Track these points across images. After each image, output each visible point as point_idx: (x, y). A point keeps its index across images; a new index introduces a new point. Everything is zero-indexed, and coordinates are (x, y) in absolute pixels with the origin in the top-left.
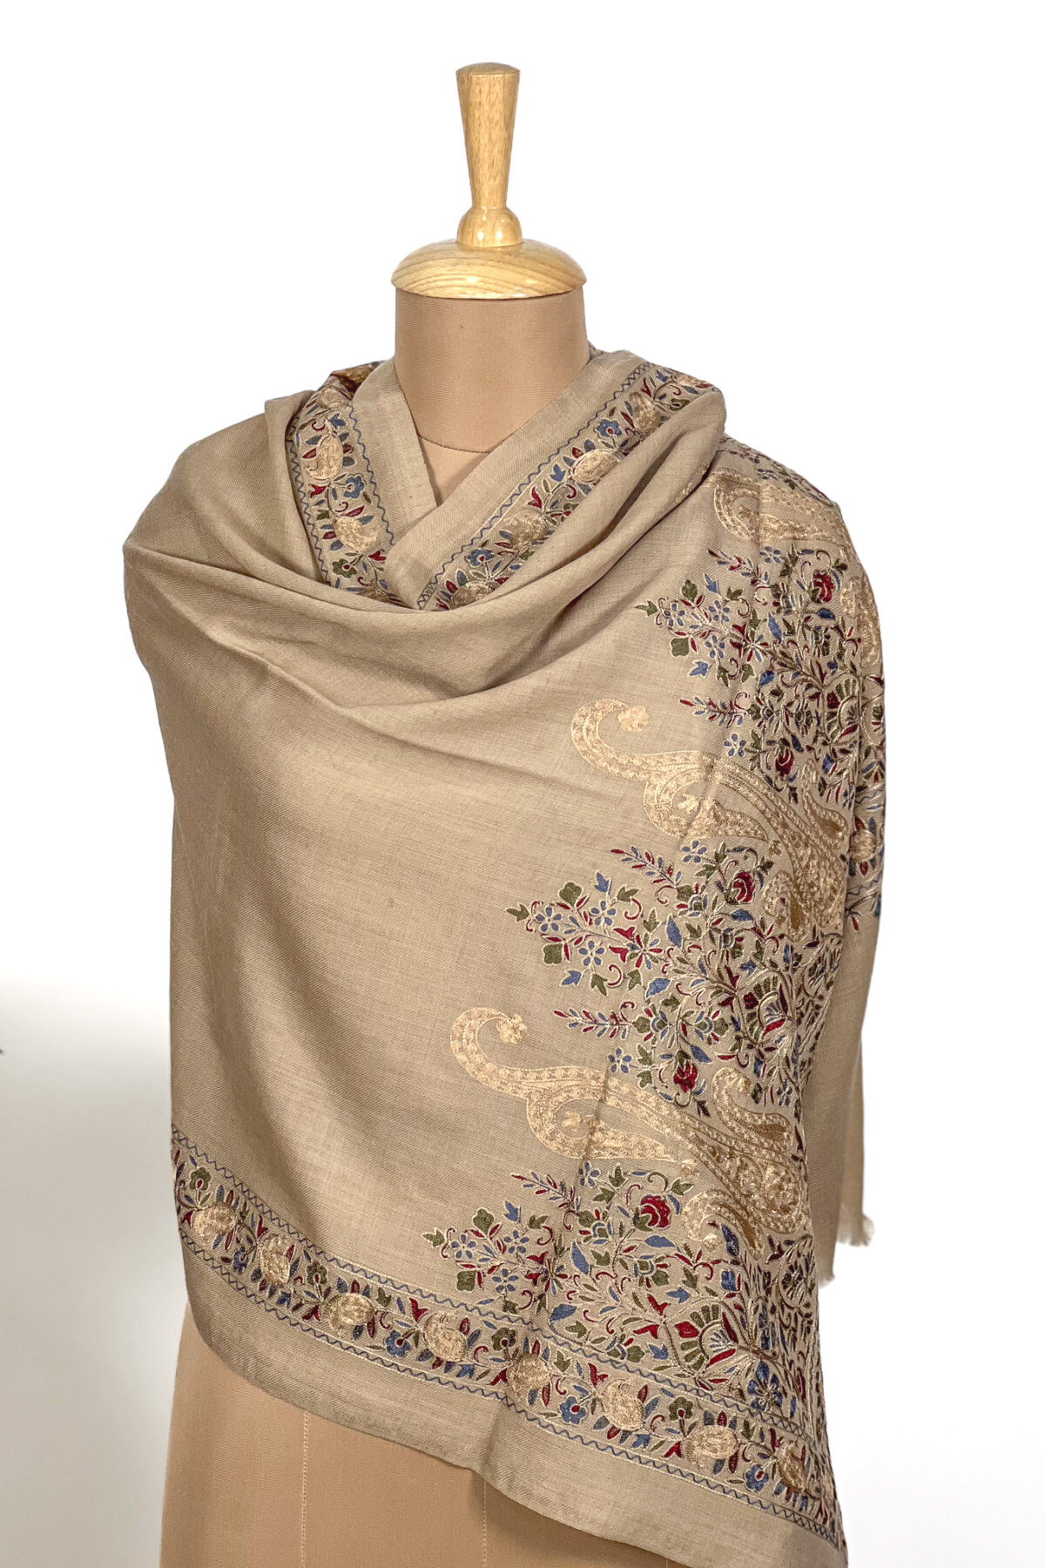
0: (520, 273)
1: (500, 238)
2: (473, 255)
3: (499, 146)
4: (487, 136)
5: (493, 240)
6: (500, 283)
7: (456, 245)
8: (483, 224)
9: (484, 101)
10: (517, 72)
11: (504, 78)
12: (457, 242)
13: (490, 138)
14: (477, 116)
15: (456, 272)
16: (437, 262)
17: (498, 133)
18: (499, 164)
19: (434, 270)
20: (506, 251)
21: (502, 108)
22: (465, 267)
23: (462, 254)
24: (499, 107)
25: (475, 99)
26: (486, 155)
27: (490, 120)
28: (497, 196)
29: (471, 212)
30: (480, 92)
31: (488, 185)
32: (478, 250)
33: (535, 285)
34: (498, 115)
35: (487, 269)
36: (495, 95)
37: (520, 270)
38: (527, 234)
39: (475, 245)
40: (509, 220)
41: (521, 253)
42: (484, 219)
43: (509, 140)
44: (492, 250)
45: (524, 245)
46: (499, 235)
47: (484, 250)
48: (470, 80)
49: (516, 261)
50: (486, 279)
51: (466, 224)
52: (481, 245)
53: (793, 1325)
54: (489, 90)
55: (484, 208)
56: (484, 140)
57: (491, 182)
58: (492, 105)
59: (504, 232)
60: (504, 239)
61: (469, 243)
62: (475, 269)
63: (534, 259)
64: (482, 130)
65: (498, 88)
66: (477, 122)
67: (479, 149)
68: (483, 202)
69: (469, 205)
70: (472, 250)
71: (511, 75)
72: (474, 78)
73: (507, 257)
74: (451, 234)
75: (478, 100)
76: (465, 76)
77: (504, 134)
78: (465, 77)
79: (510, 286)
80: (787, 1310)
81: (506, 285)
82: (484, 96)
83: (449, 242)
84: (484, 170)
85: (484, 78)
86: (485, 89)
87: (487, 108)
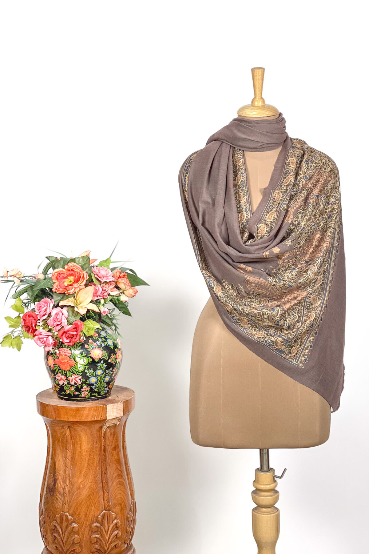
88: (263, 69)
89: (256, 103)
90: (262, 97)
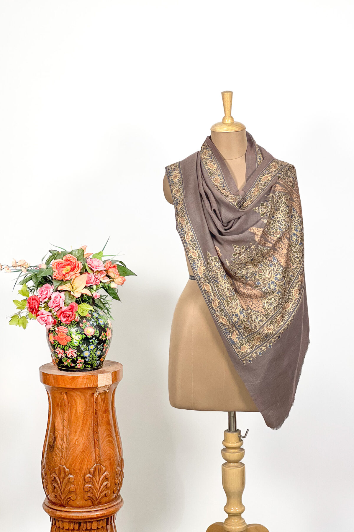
88: (232, 92)
89: (226, 121)
90: (232, 115)
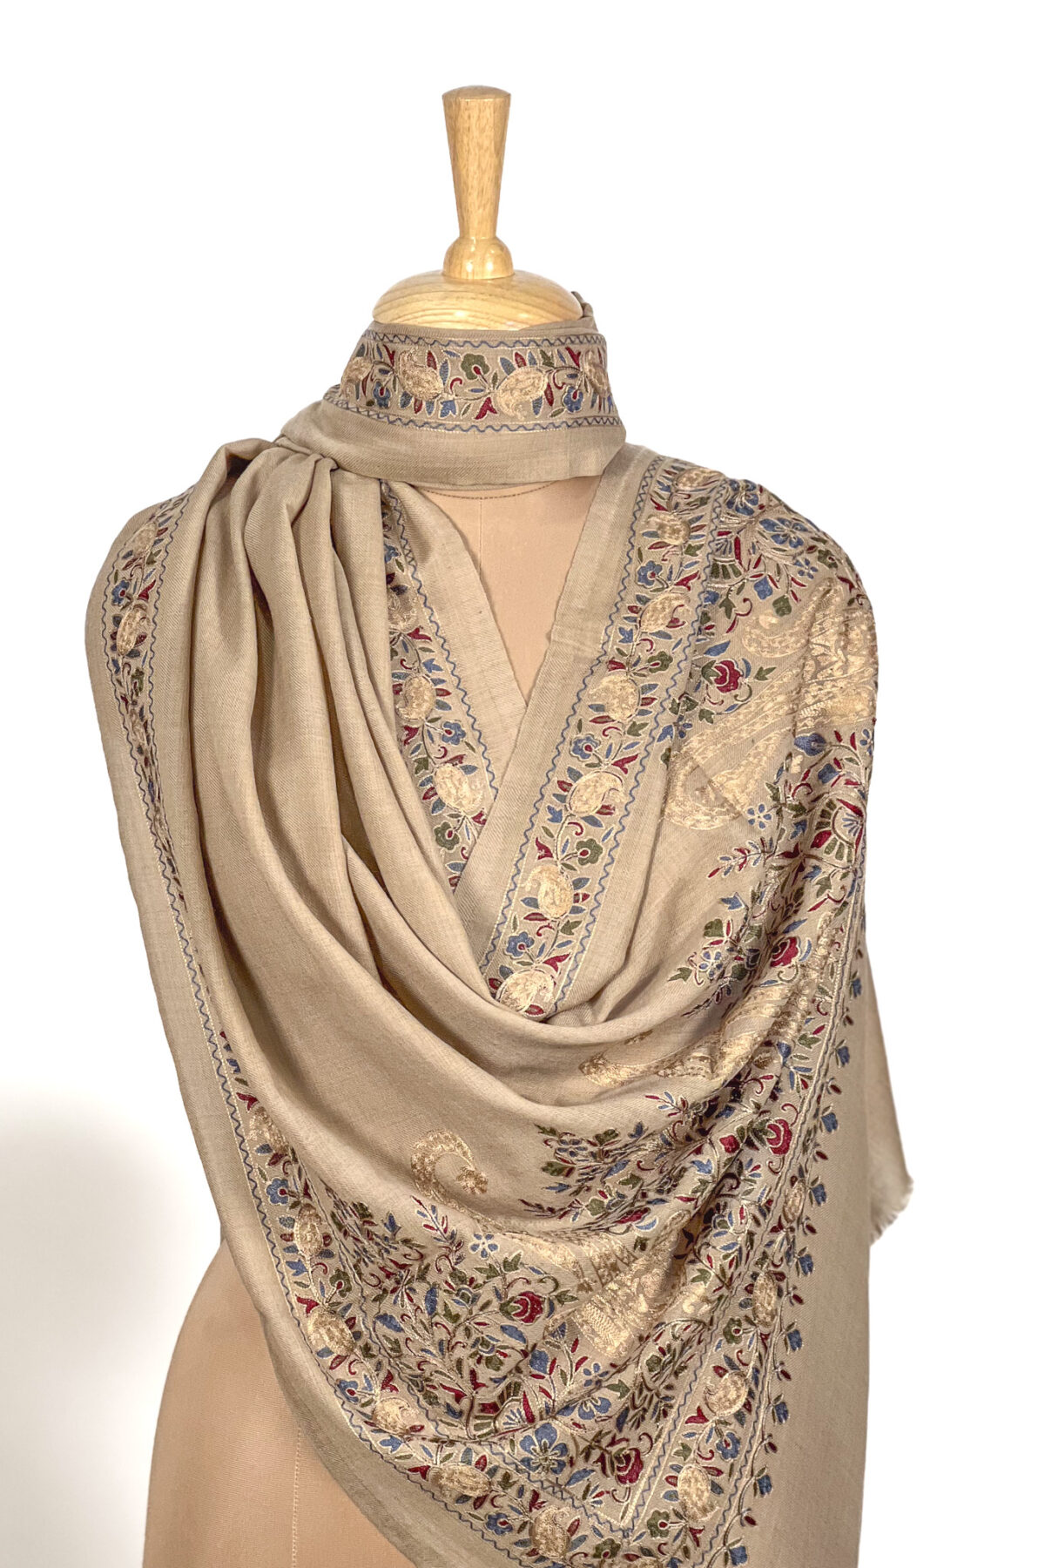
0: (515, 308)
1: (490, 270)
2: (462, 288)
3: (490, 174)
4: (476, 164)
5: (483, 272)
6: (492, 317)
7: (442, 278)
8: (472, 255)
9: (473, 128)
10: (507, 96)
11: (495, 104)
12: (443, 274)
13: (479, 166)
14: (465, 142)
15: (444, 306)
16: (424, 296)
17: (488, 160)
18: (489, 193)
19: (420, 304)
20: (498, 284)
21: (492, 134)
22: (454, 301)
23: (451, 288)
24: (490, 133)
25: (462, 124)
26: (475, 183)
27: (480, 147)
28: (487, 226)
29: (458, 243)
30: (469, 117)
31: (477, 215)
32: (467, 282)
33: (528, 319)
34: (488, 142)
35: (479, 303)
36: (485, 121)
37: (514, 304)
38: (518, 264)
39: (464, 276)
40: (499, 252)
41: (514, 285)
42: (473, 249)
43: (499, 168)
44: (482, 283)
45: (514, 278)
46: (490, 266)
47: (474, 283)
48: (458, 105)
49: (508, 294)
50: (478, 314)
51: (453, 255)
52: (470, 277)
53: (646, 1405)
54: (478, 114)
55: (473, 238)
56: (473, 168)
57: (481, 211)
58: (482, 131)
59: (495, 263)
60: (494, 271)
61: (457, 276)
62: (466, 303)
63: (527, 293)
64: (471, 157)
65: (489, 114)
66: (465, 148)
67: (468, 176)
68: (472, 231)
69: (456, 234)
70: (461, 283)
71: (502, 99)
72: (463, 102)
73: (498, 290)
74: (438, 265)
75: (467, 125)
76: (452, 100)
77: (494, 160)
78: (453, 102)
79: (504, 321)
80: (645, 1392)
81: (499, 319)
82: (473, 120)
83: (434, 274)
84: (473, 199)
85: (474, 103)
86: (475, 114)
87: (475, 133)
